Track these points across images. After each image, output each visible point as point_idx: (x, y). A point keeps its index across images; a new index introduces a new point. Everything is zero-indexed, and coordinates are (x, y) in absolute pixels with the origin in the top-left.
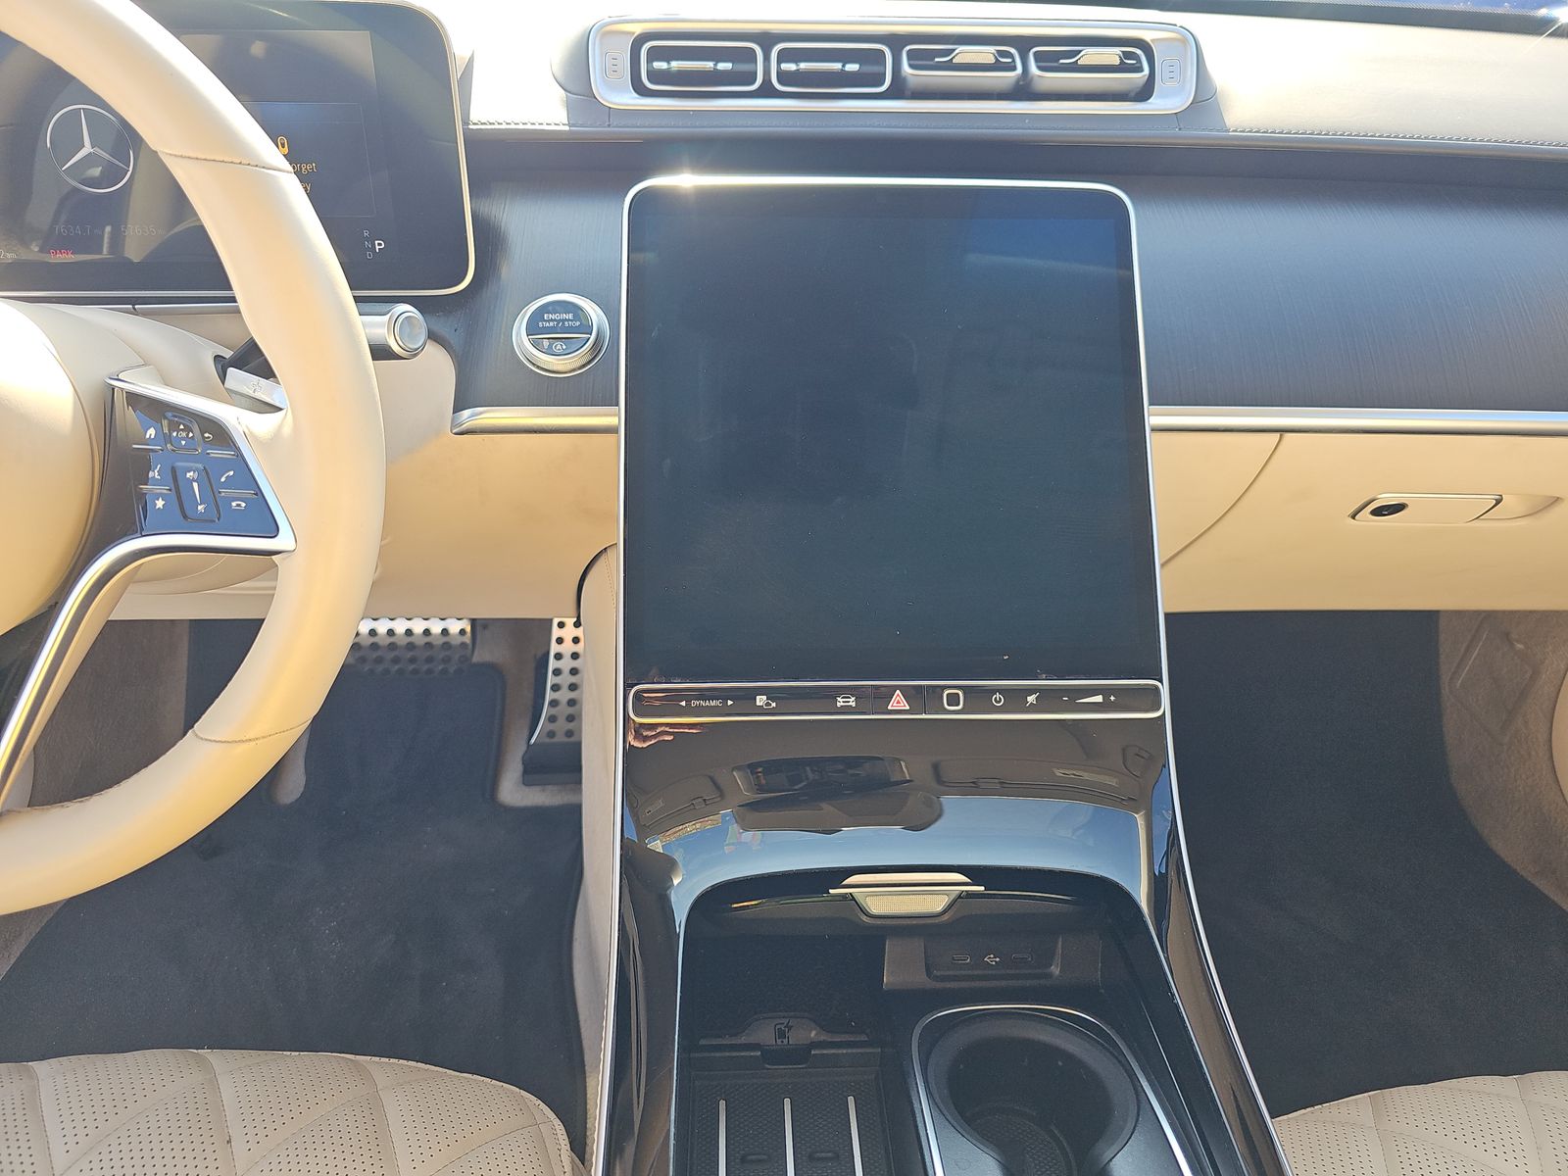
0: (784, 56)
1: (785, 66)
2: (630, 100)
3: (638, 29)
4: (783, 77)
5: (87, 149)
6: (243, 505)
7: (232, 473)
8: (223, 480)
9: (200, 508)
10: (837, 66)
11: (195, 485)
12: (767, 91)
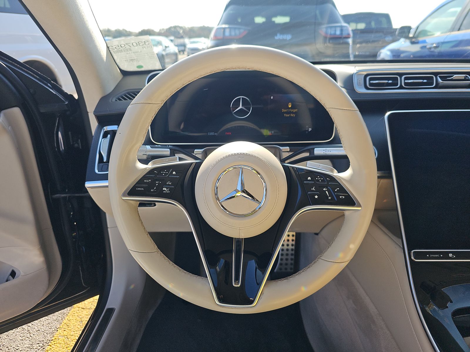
0: (406, 79)
1: (406, 81)
2: (364, 91)
3: (365, 73)
4: (406, 84)
5: (241, 107)
6: (344, 197)
7: (338, 189)
8: (336, 190)
9: (329, 198)
10: (421, 81)
11: (327, 192)
12: (401, 87)
